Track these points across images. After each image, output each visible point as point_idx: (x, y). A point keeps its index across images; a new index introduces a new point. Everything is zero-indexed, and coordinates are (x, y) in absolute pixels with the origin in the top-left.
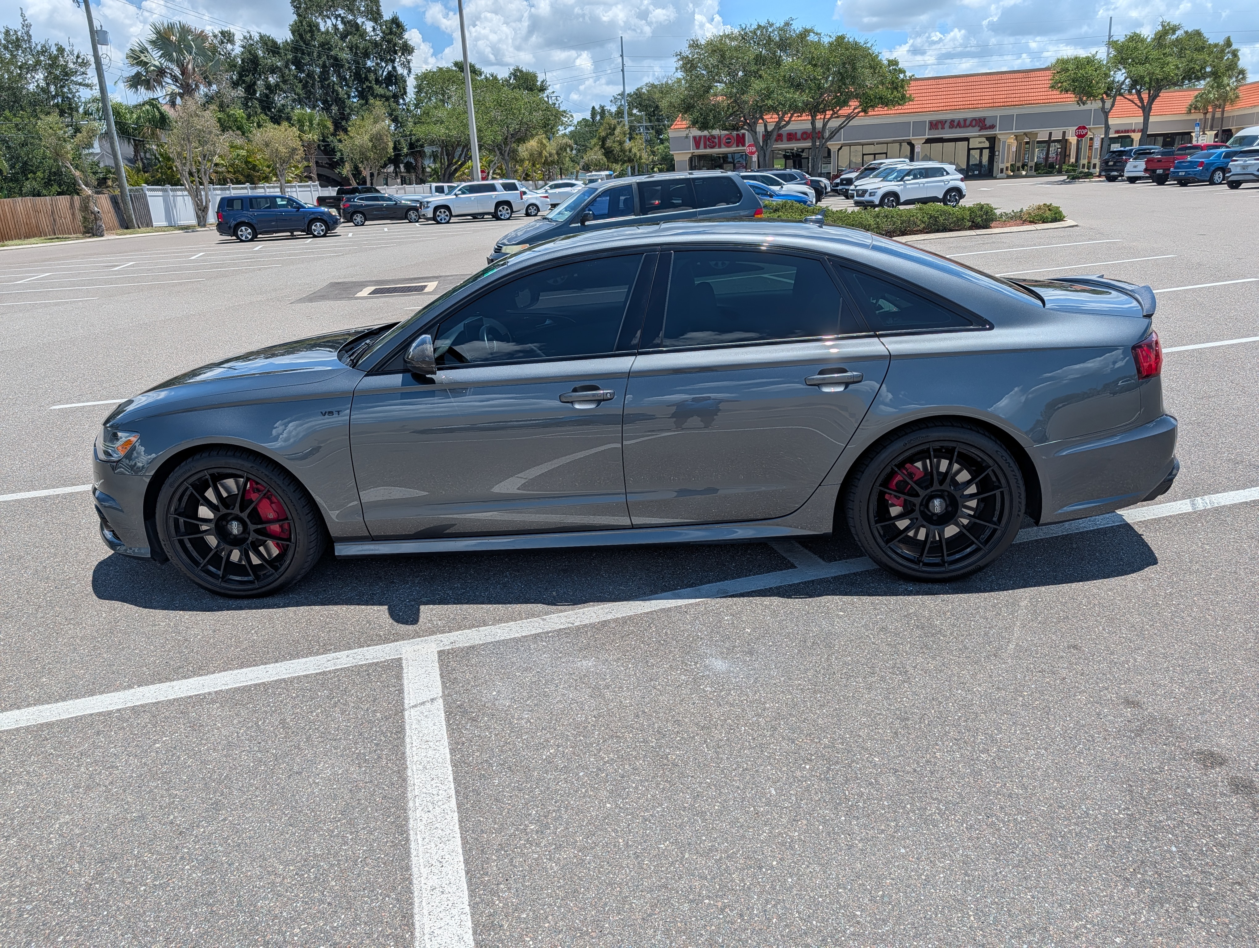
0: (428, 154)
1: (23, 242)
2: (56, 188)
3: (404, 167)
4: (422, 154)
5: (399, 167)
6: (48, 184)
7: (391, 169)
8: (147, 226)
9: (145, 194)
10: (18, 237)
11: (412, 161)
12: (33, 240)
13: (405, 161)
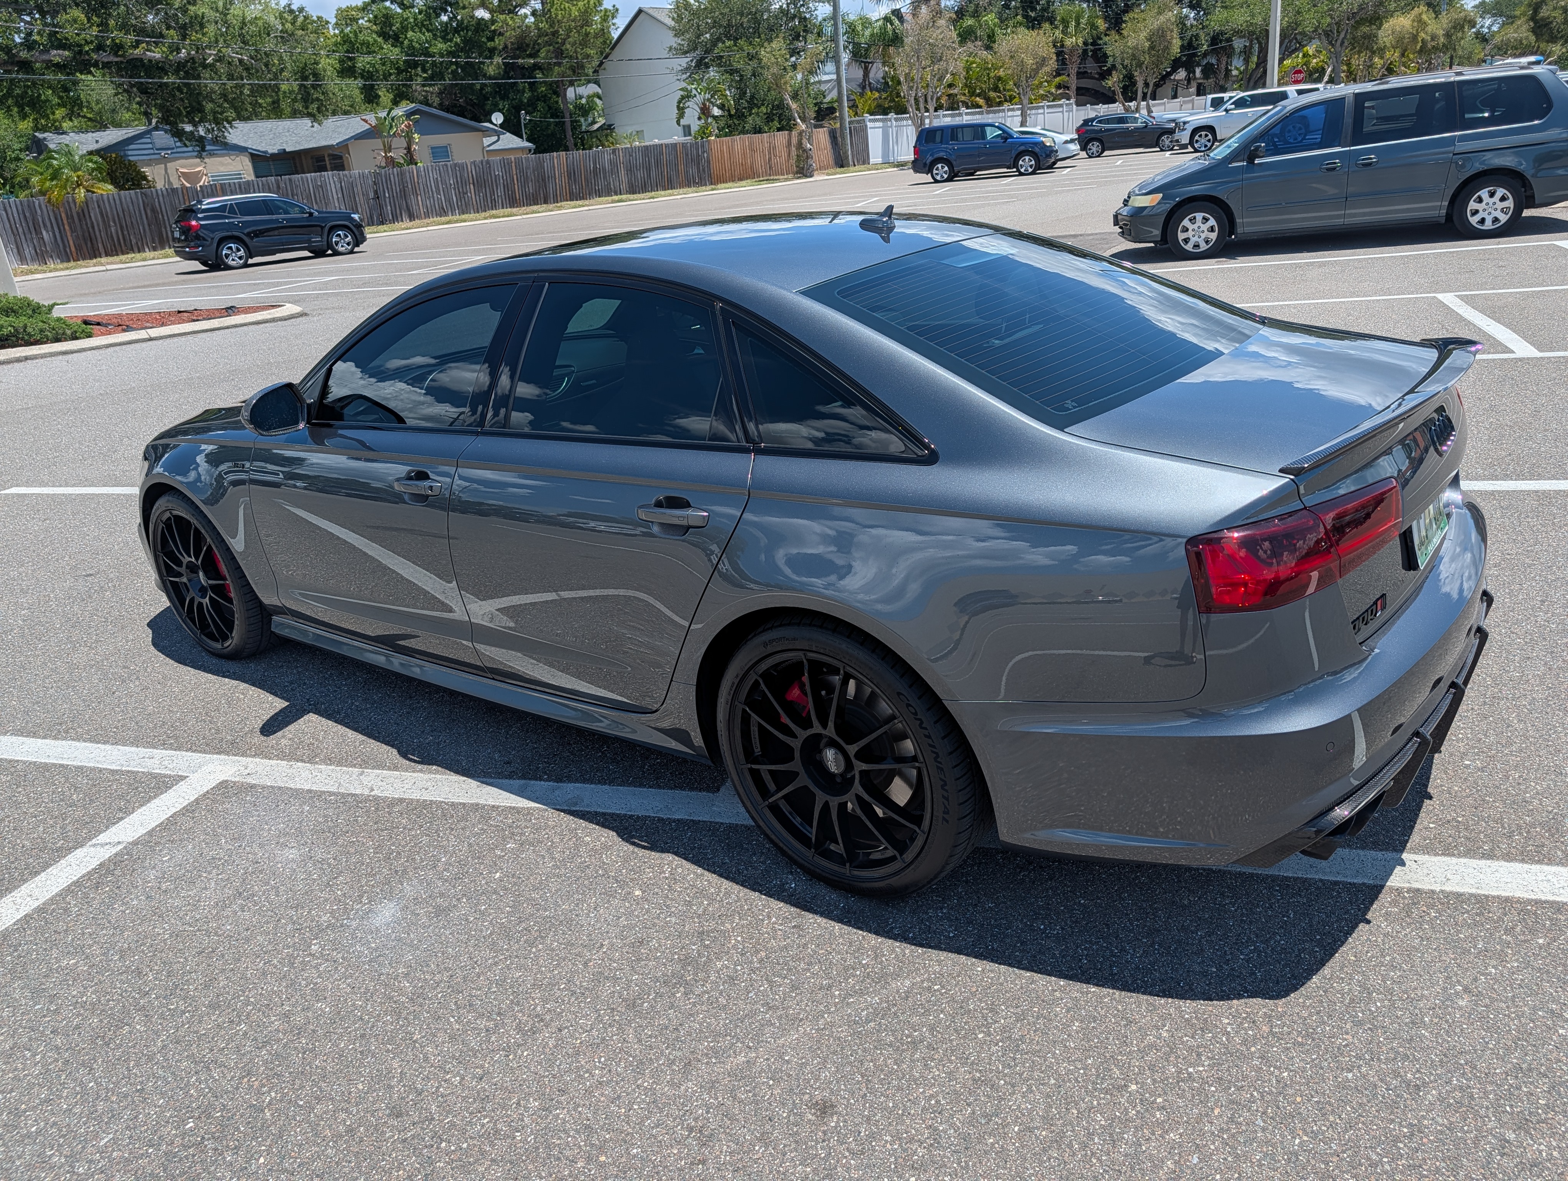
0: (1237, 50)
1: (737, 185)
2: (776, 124)
3: (1202, 71)
4: (1229, 52)
5: (1194, 72)
6: (769, 119)
7: (1181, 74)
8: (864, 163)
9: (866, 126)
10: (732, 179)
11: (1214, 61)
12: (744, 183)
13: (1205, 62)
